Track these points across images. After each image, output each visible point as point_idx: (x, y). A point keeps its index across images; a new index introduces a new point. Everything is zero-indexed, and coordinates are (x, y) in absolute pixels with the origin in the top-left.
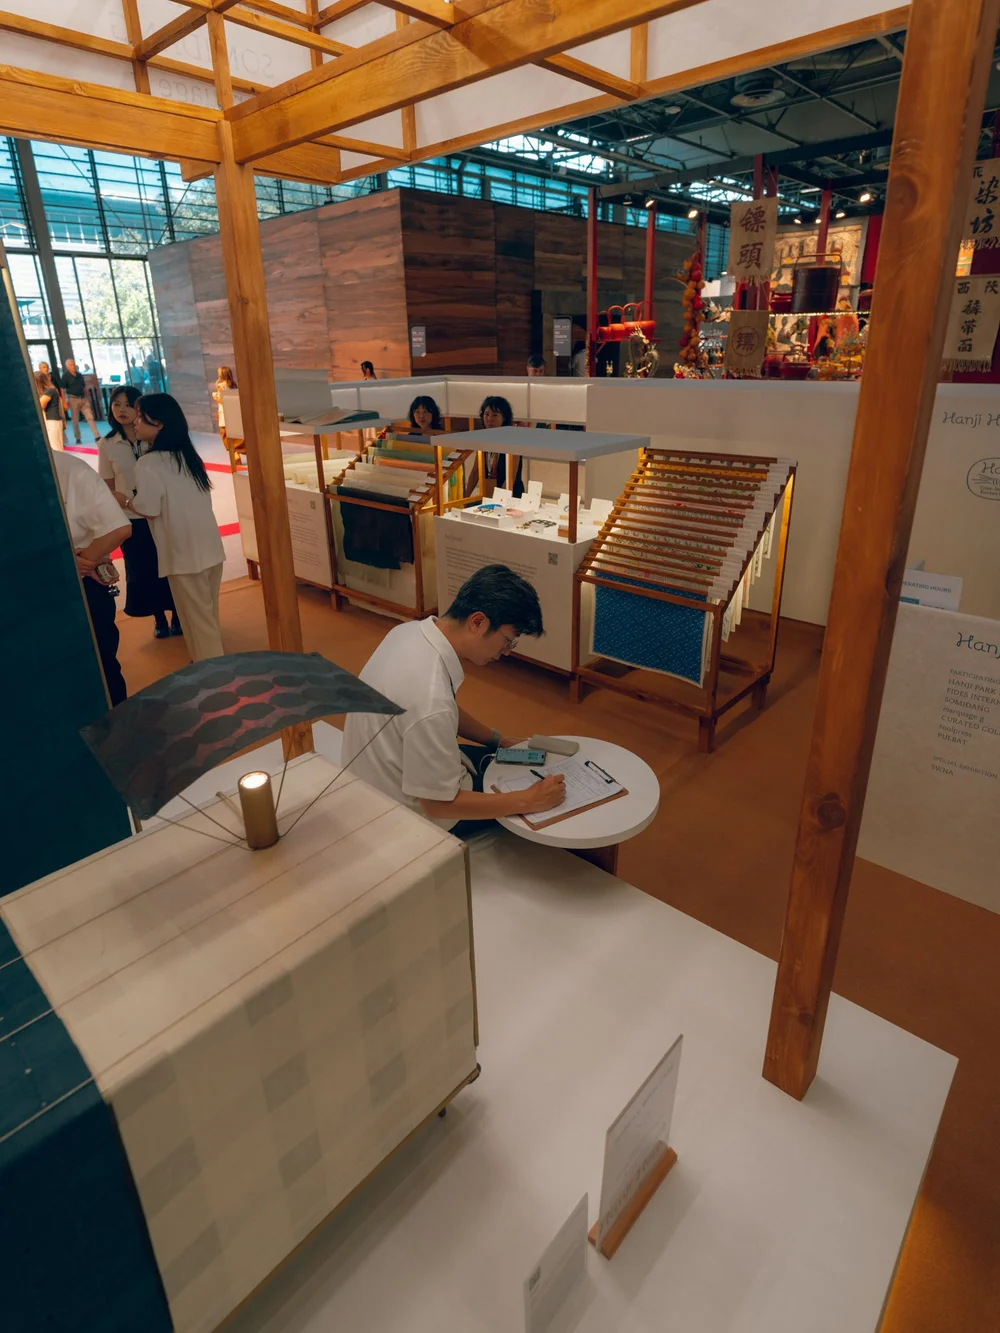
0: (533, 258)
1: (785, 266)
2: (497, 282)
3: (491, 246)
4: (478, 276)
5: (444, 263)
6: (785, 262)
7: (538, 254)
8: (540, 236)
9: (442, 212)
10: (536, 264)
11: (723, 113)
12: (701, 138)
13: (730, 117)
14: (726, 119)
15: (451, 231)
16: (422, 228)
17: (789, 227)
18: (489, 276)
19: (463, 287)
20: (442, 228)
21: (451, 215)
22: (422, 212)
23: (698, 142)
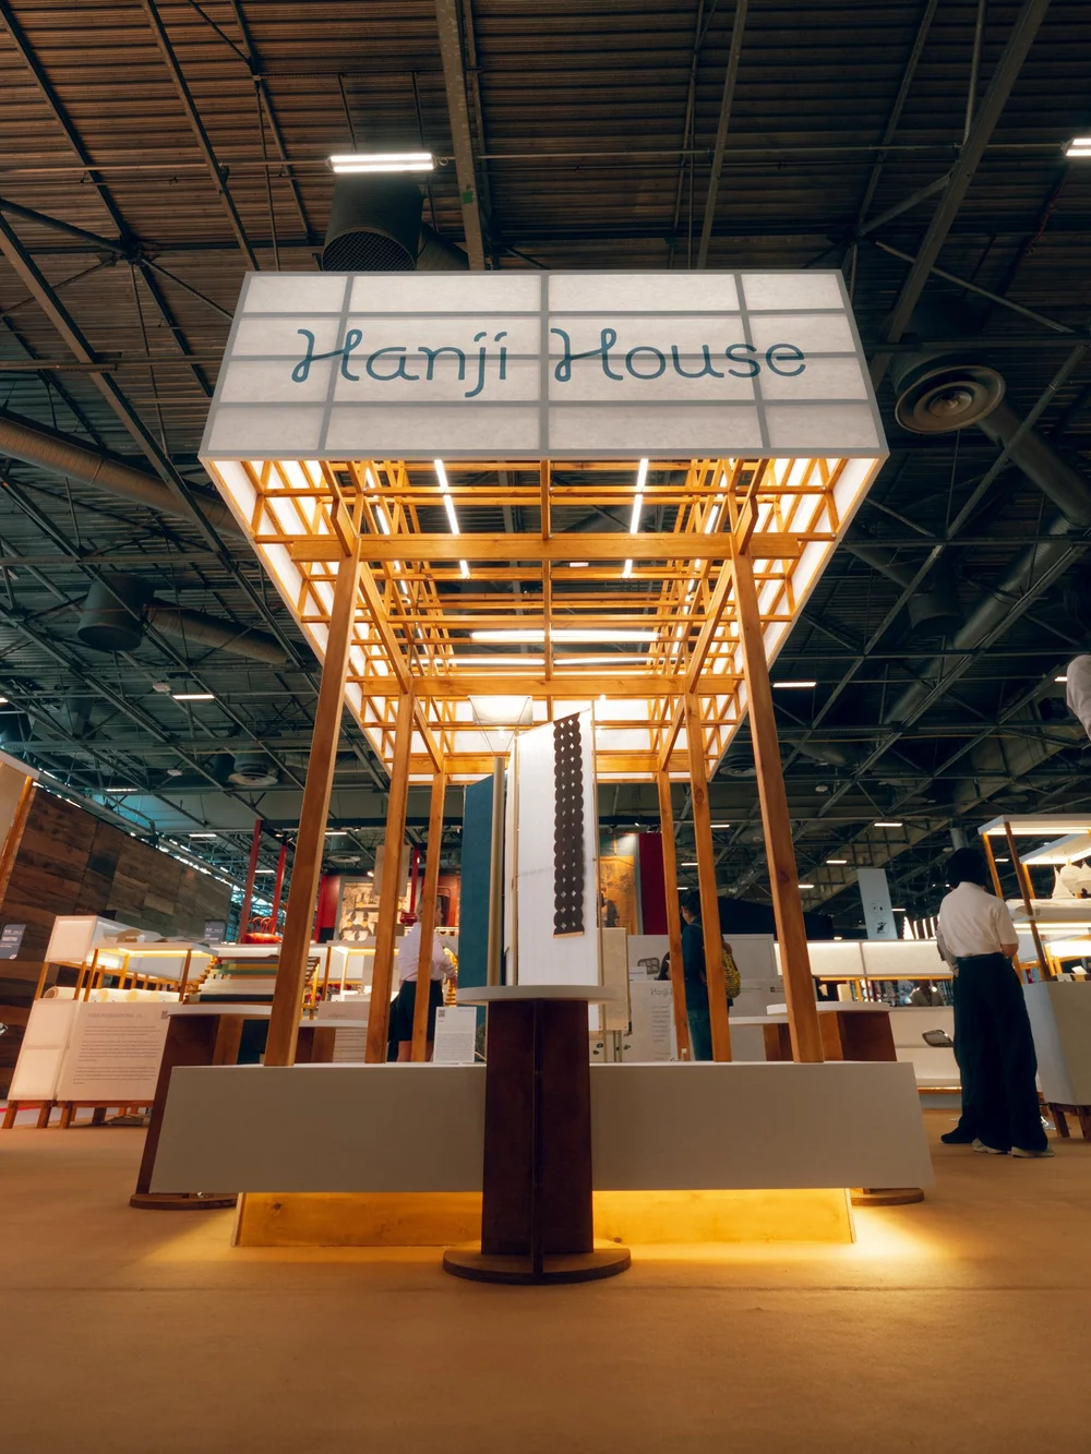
0: (112, 878)
1: (358, 910)
2: (80, 894)
3: (85, 857)
4: (68, 884)
5: (46, 865)
6: (358, 906)
7: (117, 874)
8: (123, 859)
9: (60, 817)
10: (114, 883)
11: (215, 783)
12: (181, 802)
13: (224, 789)
14: (219, 790)
15: (60, 836)
16: (41, 829)
17: (362, 878)
18: (76, 887)
19: (52, 893)
20: (55, 832)
21: (65, 822)
22: (46, 813)
23: (178, 805)
